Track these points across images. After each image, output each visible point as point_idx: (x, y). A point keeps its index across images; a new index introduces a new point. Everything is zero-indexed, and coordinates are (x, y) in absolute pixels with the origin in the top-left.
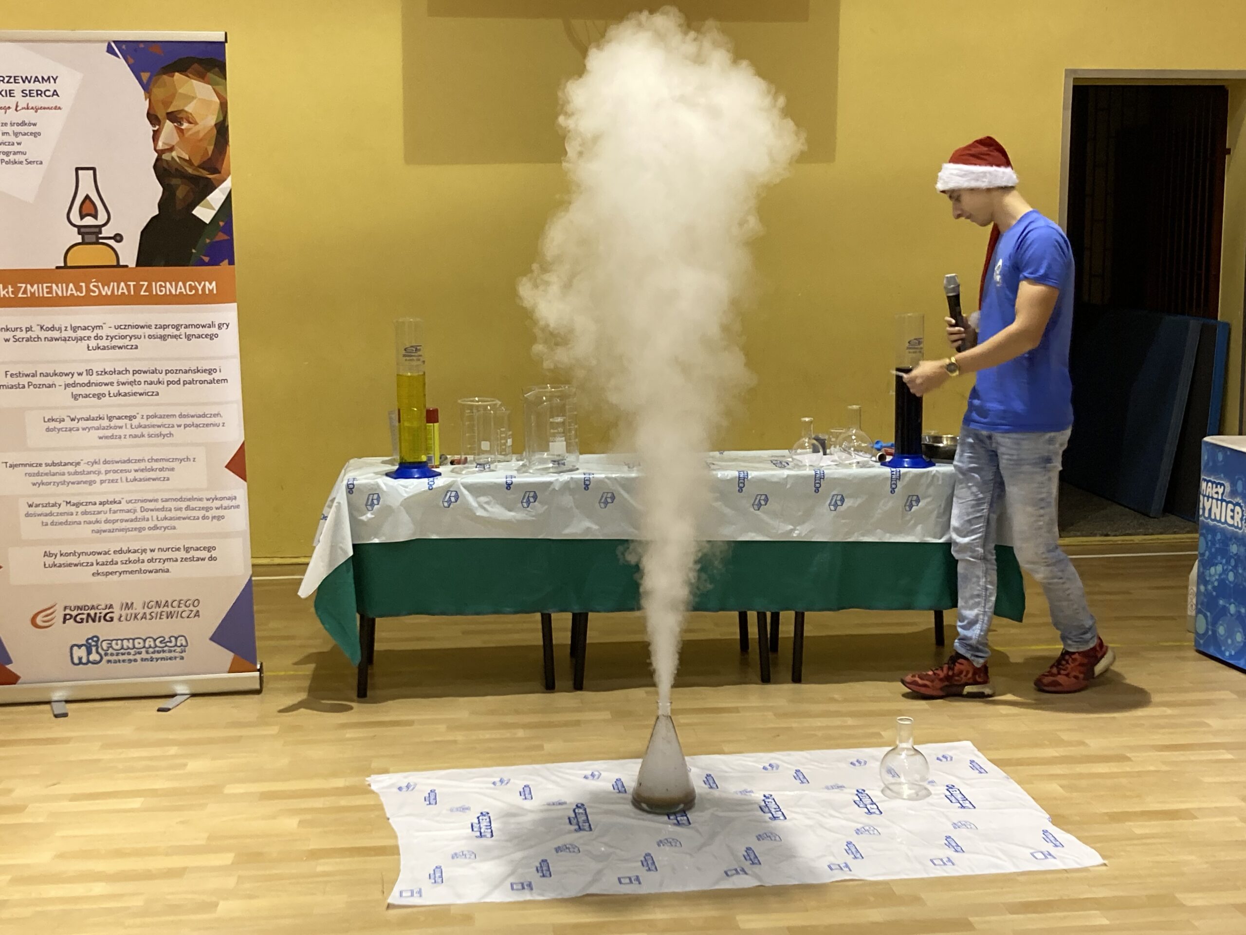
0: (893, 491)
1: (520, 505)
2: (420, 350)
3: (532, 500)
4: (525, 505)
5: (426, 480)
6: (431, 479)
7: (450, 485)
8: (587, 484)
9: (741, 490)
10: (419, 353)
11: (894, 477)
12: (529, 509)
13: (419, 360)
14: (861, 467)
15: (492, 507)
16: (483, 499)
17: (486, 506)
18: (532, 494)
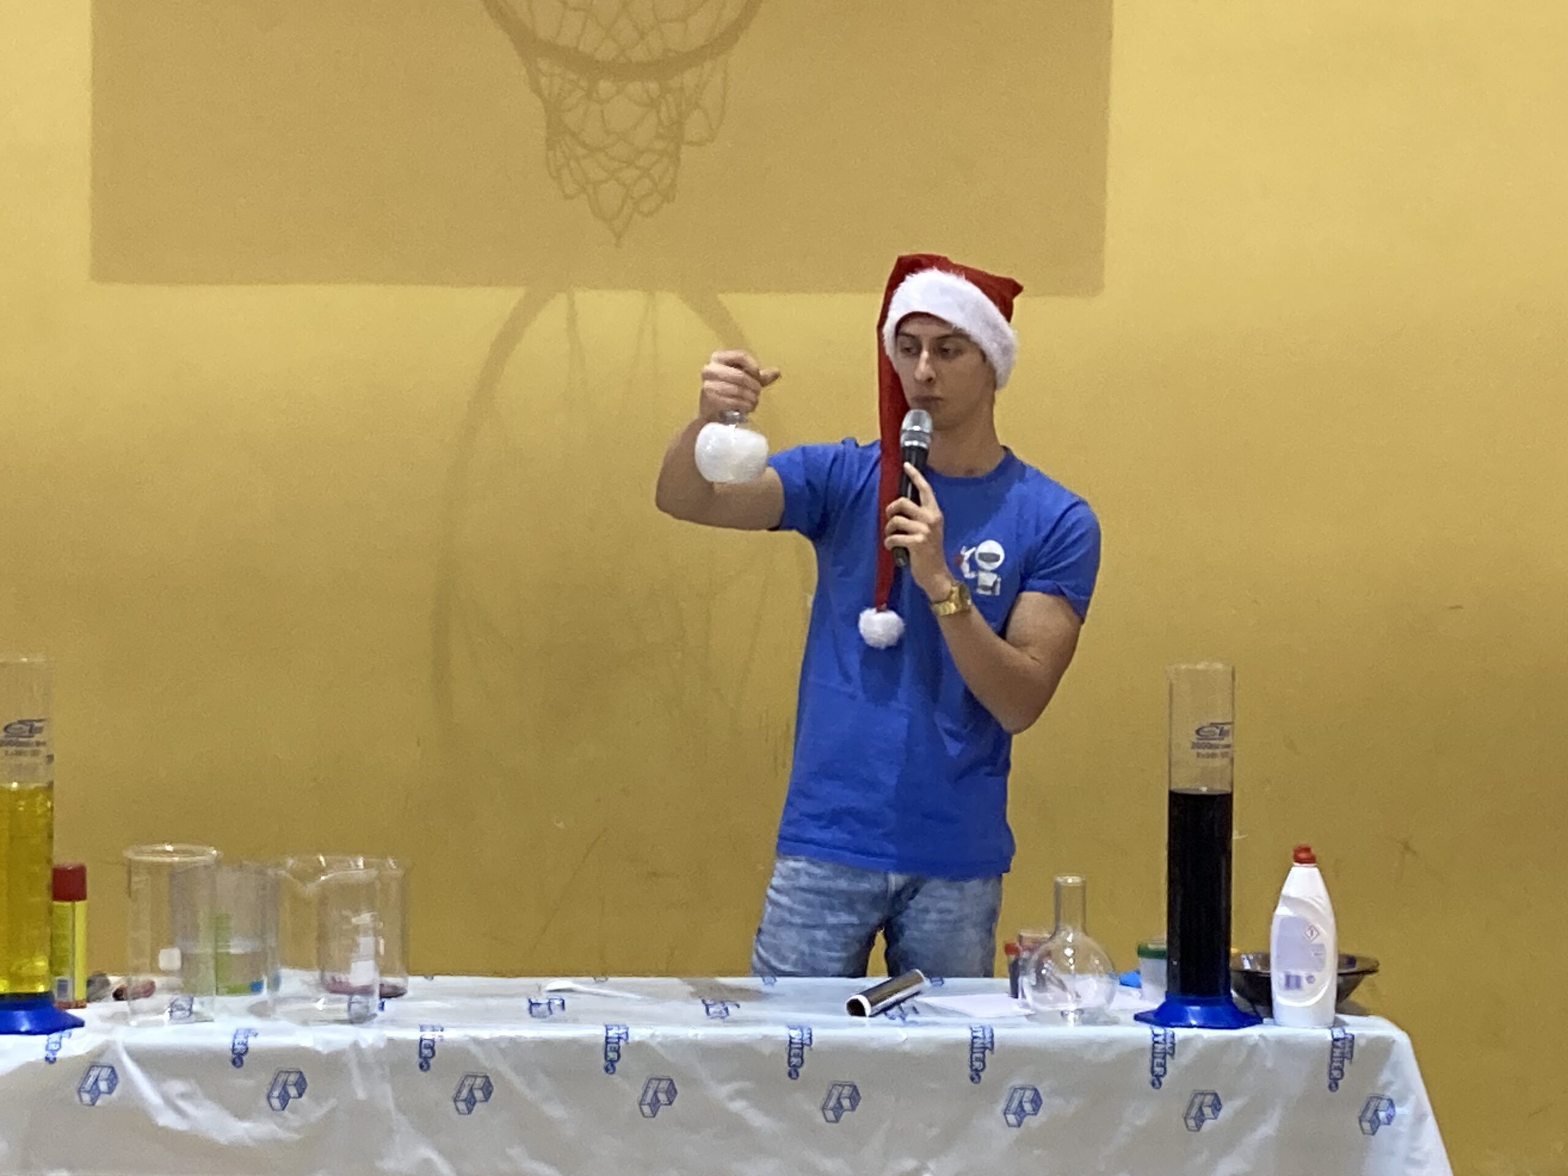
0: (1157, 1081)
1: (263, 1102)
2: (40, 730)
3: (293, 1091)
4: (276, 1103)
5: (43, 1038)
6: (55, 1036)
7: (102, 1051)
8: (427, 1053)
9: (793, 1072)
10: (37, 737)
11: (1159, 1047)
12: (286, 1112)
13: (35, 753)
14: (1086, 1022)
15: (197, 1106)
16: (177, 1087)
17: (182, 1104)
18: (293, 1078)
